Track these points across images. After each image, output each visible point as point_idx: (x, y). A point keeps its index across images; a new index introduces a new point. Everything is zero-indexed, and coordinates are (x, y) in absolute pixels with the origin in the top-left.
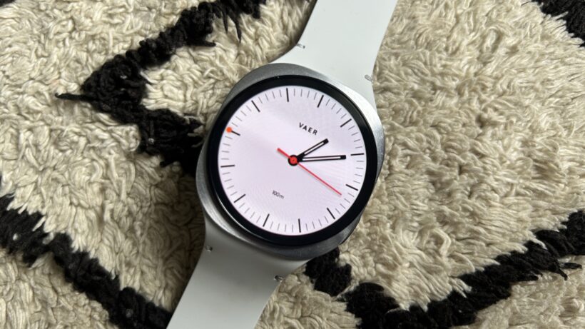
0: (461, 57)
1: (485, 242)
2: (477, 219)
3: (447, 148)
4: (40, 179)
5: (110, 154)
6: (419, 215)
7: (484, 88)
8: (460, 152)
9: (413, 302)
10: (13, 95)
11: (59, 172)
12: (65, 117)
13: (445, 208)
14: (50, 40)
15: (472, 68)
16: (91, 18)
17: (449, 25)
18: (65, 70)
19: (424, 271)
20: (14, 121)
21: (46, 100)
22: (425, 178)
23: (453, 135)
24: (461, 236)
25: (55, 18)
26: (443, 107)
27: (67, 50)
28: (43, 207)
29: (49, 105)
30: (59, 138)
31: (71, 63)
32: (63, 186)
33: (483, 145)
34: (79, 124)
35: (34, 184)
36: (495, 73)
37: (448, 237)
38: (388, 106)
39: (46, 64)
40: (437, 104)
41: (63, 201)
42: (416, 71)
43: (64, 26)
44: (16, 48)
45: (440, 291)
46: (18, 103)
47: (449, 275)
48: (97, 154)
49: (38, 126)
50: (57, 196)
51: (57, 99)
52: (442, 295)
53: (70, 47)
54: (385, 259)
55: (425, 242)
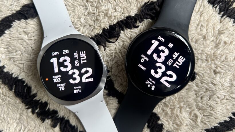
0: (208, 47)
1: (214, 117)
3: (202, 82)
7: (217, 58)
8: (207, 84)
15: (212, 51)
17: (204, 34)
19: (192, 128)
22: (193, 93)
23: (204, 78)
24: (205, 114)
26: (200, 67)
28: (48, 100)
33: (216, 81)
36: (221, 53)
37: (200, 115)
47: (201, 129)
54: (177, 123)
55: (192, 116)
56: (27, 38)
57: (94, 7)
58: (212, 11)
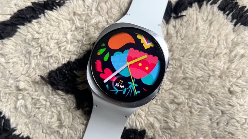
0: (220, 61)
3: (216, 104)
4: (28, 121)
5: (61, 108)
6: (203, 134)
8: (222, 105)
10: (14, 82)
11: (37, 118)
15: (226, 65)
16: (49, 46)
17: (215, 46)
18: (38, 70)
20: (15, 94)
21: (30, 85)
22: (207, 118)
23: (218, 98)
25: (33, 46)
26: (213, 85)
27: (39, 61)
28: (30, 134)
29: (31, 87)
30: (36, 102)
31: (41, 67)
32: (39, 124)
33: (232, 101)
34: (45, 95)
36: (236, 67)
39: (29, 68)
40: (210, 83)
41: (39, 131)
42: (201, 69)
43: (37, 50)
44: (14, 60)
48: (55, 109)
50: (37, 129)
56: (4, 61)
57: (82, 21)
58: (223, 18)
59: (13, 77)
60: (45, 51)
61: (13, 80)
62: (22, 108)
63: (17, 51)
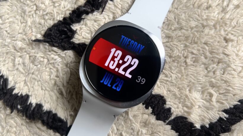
0: (214, 11)
1: (232, 94)
2: (228, 84)
3: (211, 53)
4: (27, 79)
5: (58, 65)
6: (201, 84)
7: (226, 24)
8: (217, 54)
9: (202, 123)
10: (11, 41)
11: (35, 75)
12: (36, 50)
13: (213, 80)
14: (26, 15)
15: (220, 16)
16: (44, 4)
18: (34, 28)
19: (206, 109)
20: (13, 53)
21: (27, 43)
22: (203, 67)
23: (214, 47)
24: (221, 92)
25: (28, 5)
26: (208, 35)
27: (34, 19)
28: (29, 92)
29: (28, 45)
30: (34, 60)
31: (37, 25)
32: (38, 81)
33: (228, 50)
34: (43, 53)
35: (24, 82)
36: (230, 17)
37: (215, 93)
38: (183, 35)
39: (25, 26)
40: (205, 33)
41: (38, 89)
42: (194, 19)
43: (32, 8)
44: (11, 20)
45: (213, 118)
46: (14, 45)
47: (217, 110)
48: (52, 66)
49: (24, 55)
50: (35, 86)
51: (32, 42)
52: (215, 119)
53: (36, 18)
54: (187, 105)
55: (205, 96)
56: (1, 22)
59: (10, 36)
60: (40, 9)
61: (10, 39)
62: (20, 66)
63: (13, 11)
